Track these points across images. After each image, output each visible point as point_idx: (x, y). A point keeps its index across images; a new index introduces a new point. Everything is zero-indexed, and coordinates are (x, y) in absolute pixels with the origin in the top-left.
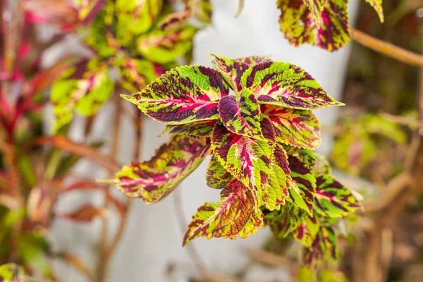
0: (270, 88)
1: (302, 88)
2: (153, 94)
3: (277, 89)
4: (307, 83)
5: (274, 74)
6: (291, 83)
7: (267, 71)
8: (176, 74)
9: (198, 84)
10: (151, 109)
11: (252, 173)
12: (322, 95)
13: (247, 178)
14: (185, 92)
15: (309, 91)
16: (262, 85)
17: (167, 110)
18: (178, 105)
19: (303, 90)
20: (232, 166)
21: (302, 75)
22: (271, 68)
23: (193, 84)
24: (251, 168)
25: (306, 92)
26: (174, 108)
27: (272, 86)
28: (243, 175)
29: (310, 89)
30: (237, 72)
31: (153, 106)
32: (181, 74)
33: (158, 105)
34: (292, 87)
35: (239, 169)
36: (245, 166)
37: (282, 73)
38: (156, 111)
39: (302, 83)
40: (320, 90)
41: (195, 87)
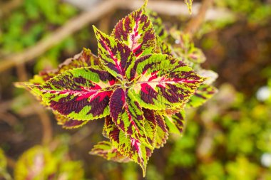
0: (150, 76)
1: (176, 73)
2: (53, 86)
3: (156, 77)
4: (181, 69)
5: (153, 63)
6: (168, 72)
7: (146, 62)
8: (70, 75)
9: (89, 79)
10: (52, 99)
11: (140, 148)
12: (193, 76)
13: (136, 153)
14: (79, 87)
15: (182, 75)
16: (143, 73)
17: (67, 100)
18: (75, 95)
19: (177, 75)
20: (124, 145)
21: (176, 64)
22: (150, 59)
23: (85, 79)
24: (138, 144)
25: (180, 76)
26: (72, 97)
27: (152, 74)
28: (132, 152)
29: (183, 73)
30: (121, 56)
31: (54, 97)
32: (74, 75)
33: (58, 95)
34: (168, 74)
35: (129, 147)
36: (133, 144)
37: (159, 63)
38: (57, 101)
39: (177, 70)
40: (191, 72)
41: (88, 82)
